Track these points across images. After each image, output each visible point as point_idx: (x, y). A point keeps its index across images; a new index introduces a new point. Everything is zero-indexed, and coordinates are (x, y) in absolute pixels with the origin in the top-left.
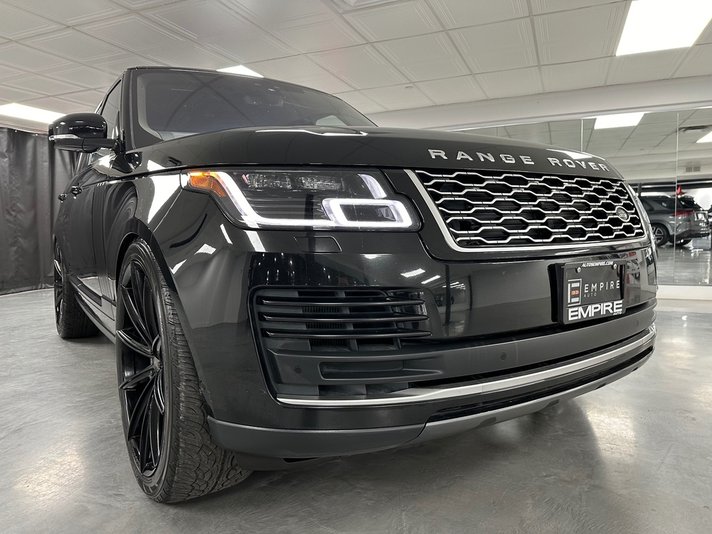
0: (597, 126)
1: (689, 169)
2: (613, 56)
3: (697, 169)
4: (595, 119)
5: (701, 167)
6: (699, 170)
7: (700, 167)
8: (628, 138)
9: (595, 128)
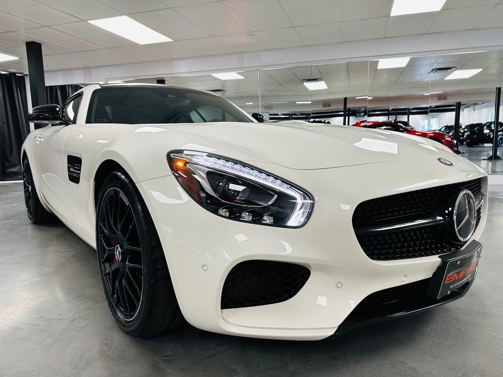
0: (380, 67)
1: (440, 98)
2: (389, 16)
3: (445, 99)
4: (378, 61)
5: (448, 97)
7: (446, 97)
8: (400, 75)
9: (378, 68)
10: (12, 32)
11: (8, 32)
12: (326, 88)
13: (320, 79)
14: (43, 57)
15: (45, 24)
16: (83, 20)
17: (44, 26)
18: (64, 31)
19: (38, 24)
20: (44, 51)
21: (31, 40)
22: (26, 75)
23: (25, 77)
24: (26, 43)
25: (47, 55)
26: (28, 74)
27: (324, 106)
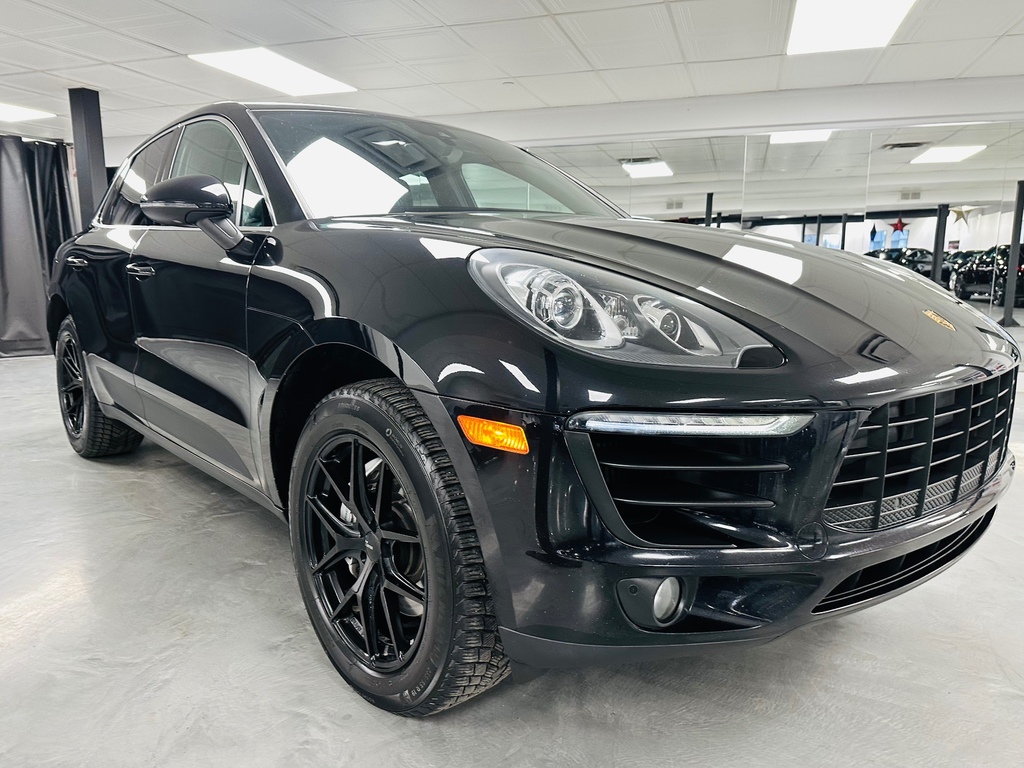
1: (905, 196)
2: (783, 54)
3: (916, 195)
5: (922, 194)
6: (919, 198)
7: (919, 194)
8: (818, 155)
9: (771, 142)
10: (43, 71)
11: (36, 71)
12: (670, 173)
13: (656, 159)
14: (102, 114)
15: (107, 61)
16: (179, 55)
17: (105, 63)
18: (144, 72)
19: (93, 59)
20: (104, 104)
21: (78, 86)
22: (68, 144)
23: (68, 147)
24: (71, 91)
25: (110, 110)
26: (71, 141)
27: (670, 206)
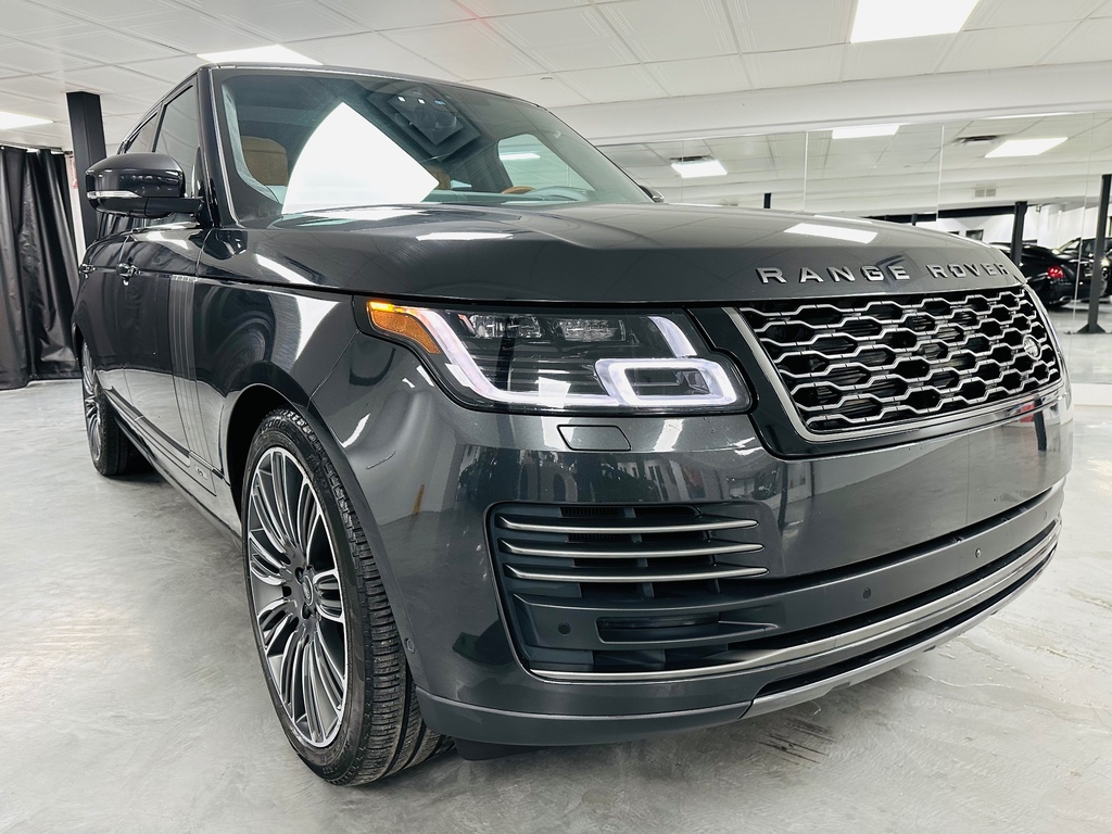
1: (979, 193)
2: (846, 43)
3: (991, 192)
5: (998, 190)
6: (994, 195)
7: (994, 190)
8: (885, 150)
9: (833, 138)
10: (38, 75)
11: (31, 75)
12: (724, 172)
13: (709, 157)
14: (104, 119)
15: (109, 62)
16: (188, 54)
17: (107, 65)
18: (149, 74)
19: (93, 60)
20: (106, 108)
21: (77, 90)
22: (67, 153)
23: (66, 156)
24: (69, 95)
26: (70, 148)
